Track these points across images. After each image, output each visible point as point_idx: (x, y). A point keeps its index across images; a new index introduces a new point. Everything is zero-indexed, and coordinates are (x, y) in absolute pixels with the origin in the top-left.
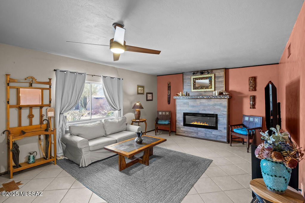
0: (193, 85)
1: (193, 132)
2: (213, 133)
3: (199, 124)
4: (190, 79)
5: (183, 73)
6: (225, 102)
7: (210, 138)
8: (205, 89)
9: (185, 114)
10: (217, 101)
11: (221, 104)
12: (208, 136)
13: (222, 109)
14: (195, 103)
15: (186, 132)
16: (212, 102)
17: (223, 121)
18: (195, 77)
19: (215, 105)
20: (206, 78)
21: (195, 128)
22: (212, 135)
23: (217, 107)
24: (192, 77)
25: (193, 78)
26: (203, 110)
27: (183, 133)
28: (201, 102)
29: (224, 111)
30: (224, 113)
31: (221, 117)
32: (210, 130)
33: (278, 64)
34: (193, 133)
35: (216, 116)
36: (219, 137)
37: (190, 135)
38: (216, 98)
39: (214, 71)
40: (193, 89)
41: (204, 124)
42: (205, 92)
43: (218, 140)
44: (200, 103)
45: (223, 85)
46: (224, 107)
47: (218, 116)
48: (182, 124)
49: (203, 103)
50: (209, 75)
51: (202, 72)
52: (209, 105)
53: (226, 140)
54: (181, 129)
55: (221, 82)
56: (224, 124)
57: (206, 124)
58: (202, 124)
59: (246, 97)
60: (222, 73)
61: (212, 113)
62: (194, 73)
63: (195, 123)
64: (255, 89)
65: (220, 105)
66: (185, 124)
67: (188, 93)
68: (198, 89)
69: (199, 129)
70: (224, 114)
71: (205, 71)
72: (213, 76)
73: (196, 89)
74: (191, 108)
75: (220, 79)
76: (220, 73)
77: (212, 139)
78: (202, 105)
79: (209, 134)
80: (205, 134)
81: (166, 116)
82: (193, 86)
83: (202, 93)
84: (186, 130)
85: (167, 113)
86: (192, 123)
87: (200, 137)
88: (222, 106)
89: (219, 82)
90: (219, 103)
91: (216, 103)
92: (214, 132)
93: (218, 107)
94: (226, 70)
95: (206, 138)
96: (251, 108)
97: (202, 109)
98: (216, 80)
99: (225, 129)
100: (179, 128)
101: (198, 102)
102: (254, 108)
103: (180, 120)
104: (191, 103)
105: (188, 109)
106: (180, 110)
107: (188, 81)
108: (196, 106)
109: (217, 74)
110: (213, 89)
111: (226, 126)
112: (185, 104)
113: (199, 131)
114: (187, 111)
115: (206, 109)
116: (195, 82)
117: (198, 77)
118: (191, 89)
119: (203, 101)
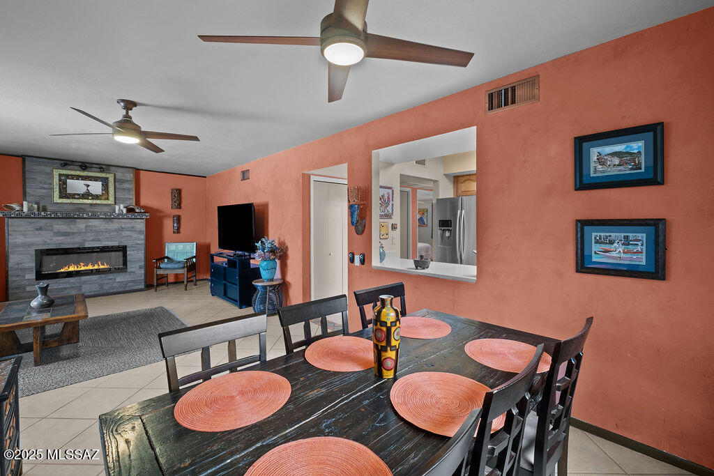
0: (58, 189)
1: (67, 288)
2: (118, 280)
3: (83, 268)
4: (47, 173)
5: (23, 157)
6: (140, 225)
7: (111, 291)
8: (93, 199)
9: (42, 254)
10: (125, 223)
11: (133, 227)
12: (106, 287)
13: (135, 235)
14: (72, 226)
16: (115, 225)
17: (137, 256)
18: (64, 172)
19: (122, 229)
20: (96, 179)
21: (72, 280)
22: (116, 285)
23: (124, 233)
24: (56, 173)
25: (60, 175)
26: (93, 240)
28: (90, 224)
29: (139, 239)
30: (139, 242)
31: (134, 250)
32: (111, 276)
33: (205, 177)
34: (67, 290)
35: (123, 249)
36: (131, 284)
38: (120, 217)
39: (112, 168)
40: (60, 198)
41: (96, 267)
42: (91, 205)
43: (127, 289)
44: (86, 226)
45: (132, 196)
46: (140, 232)
47: (128, 249)
48: (31, 276)
49: (95, 226)
50: (103, 175)
51: (84, 166)
52: (108, 231)
53: (142, 287)
54: (28, 289)
55: (129, 190)
56: (139, 260)
57: (103, 265)
58: (90, 267)
59: (167, 217)
60: (130, 176)
61: (115, 244)
62: (66, 163)
63: (72, 269)
64: (179, 206)
65: (132, 229)
66: (40, 277)
67: (41, 205)
68: (75, 198)
69: (84, 278)
70: (139, 244)
71: (91, 163)
72: (111, 178)
73: (68, 198)
74: (60, 238)
75: (126, 186)
76: (126, 175)
77: (115, 290)
78: (91, 230)
79: (108, 283)
80: (100, 285)
82: (60, 190)
83: (83, 207)
86: (62, 270)
87: (87, 294)
88: (136, 231)
89: (124, 189)
90: (129, 225)
91: (123, 226)
92: (120, 278)
93: (128, 233)
94: (137, 171)
95: (102, 292)
96: (174, 232)
97: (92, 238)
98: (118, 186)
99: (140, 268)
100: (18, 288)
101: (81, 225)
102: (179, 232)
103: (24, 270)
104: (61, 226)
105: (52, 240)
106: (24, 245)
107: (41, 179)
108: (74, 233)
109: (119, 175)
110: (111, 201)
111: (143, 263)
112: (41, 229)
113: (85, 283)
114: (48, 244)
115: (100, 238)
116: (65, 183)
117: (73, 173)
118: (52, 197)
119: (95, 223)
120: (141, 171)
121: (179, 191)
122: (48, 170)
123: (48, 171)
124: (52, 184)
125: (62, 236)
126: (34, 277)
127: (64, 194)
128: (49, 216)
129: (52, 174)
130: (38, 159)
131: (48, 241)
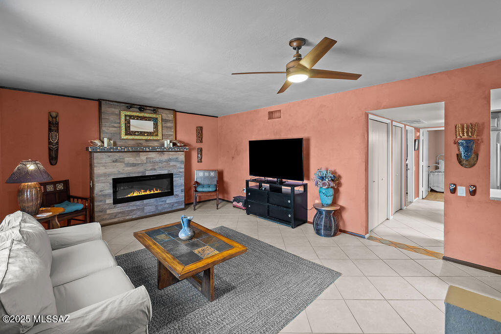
0: (124, 127)
1: (134, 210)
2: (167, 202)
3: (143, 194)
4: (116, 114)
5: (100, 101)
6: (181, 156)
7: (163, 211)
8: (147, 135)
9: (117, 182)
10: (172, 155)
11: (177, 158)
12: (160, 208)
13: (178, 165)
14: (137, 158)
15: (120, 215)
16: (165, 157)
17: (179, 182)
18: (129, 113)
19: (170, 160)
20: (149, 119)
21: (138, 203)
22: (166, 206)
23: (172, 163)
24: (123, 113)
25: (126, 116)
26: (151, 170)
27: (112, 218)
28: (149, 156)
29: (181, 168)
30: (181, 170)
31: (178, 177)
32: (163, 199)
33: (217, 117)
34: (135, 212)
35: (170, 176)
36: (176, 205)
37: (128, 218)
39: (159, 110)
40: (126, 134)
41: (152, 192)
42: (147, 140)
43: (174, 209)
44: (147, 158)
45: (172, 133)
46: (181, 162)
47: (174, 176)
48: (110, 201)
49: (153, 158)
50: (154, 116)
51: (142, 108)
52: (161, 162)
53: (183, 206)
54: (108, 212)
55: (171, 128)
56: (181, 185)
57: (157, 190)
58: (148, 193)
59: (194, 149)
60: (171, 117)
61: (165, 172)
62: (130, 106)
63: (135, 194)
64: (201, 141)
65: (176, 160)
66: (116, 201)
68: (136, 135)
69: (146, 201)
70: (181, 172)
72: (159, 117)
73: (131, 135)
74: (130, 168)
75: (169, 124)
76: (169, 115)
77: (166, 210)
78: (150, 161)
79: (161, 205)
80: (156, 206)
81: (55, 192)
82: (126, 128)
83: (141, 142)
84: (119, 211)
85: (60, 187)
86: (129, 196)
87: (148, 214)
88: (179, 161)
89: (167, 127)
90: (174, 157)
91: (171, 157)
92: (169, 200)
93: (174, 163)
94: (175, 112)
95: (157, 212)
96: (198, 162)
98: (164, 125)
99: (182, 192)
100: (102, 211)
101: (143, 157)
102: (201, 162)
103: (105, 196)
104: (129, 158)
105: (124, 170)
106: (106, 175)
107: (112, 119)
108: (138, 164)
109: (165, 116)
110: (160, 137)
111: (183, 188)
112: (115, 161)
113: (146, 205)
114: (122, 174)
115: (156, 167)
116: (129, 123)
117: (134, 114)
118: (120, 134)
119: (152, 155)
120: (177, 113)
121: (201, 128)
122: (117, 111)
123: (117, 113)
124: (120, 123)
125: (130, 166)
126: (112, 202)
127: (128, 132)
128: (123, 150)
129: (120, 115)
130: (110, 103)
131: (121, 171)
